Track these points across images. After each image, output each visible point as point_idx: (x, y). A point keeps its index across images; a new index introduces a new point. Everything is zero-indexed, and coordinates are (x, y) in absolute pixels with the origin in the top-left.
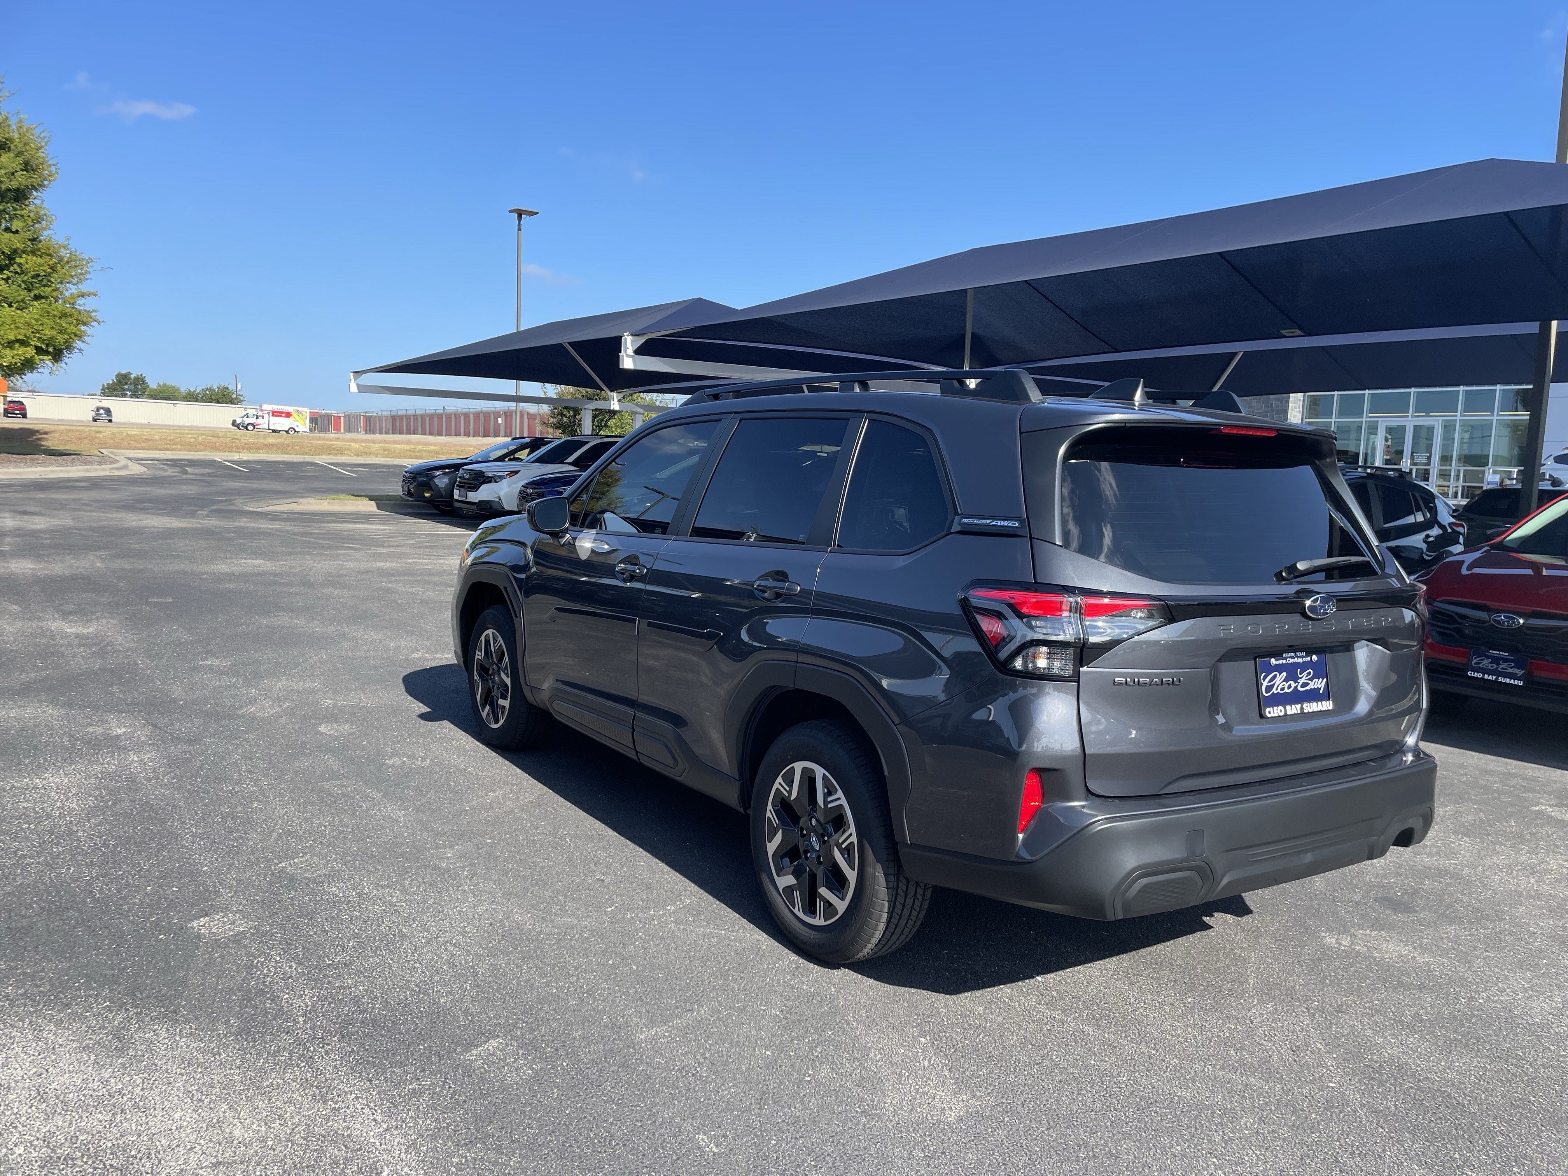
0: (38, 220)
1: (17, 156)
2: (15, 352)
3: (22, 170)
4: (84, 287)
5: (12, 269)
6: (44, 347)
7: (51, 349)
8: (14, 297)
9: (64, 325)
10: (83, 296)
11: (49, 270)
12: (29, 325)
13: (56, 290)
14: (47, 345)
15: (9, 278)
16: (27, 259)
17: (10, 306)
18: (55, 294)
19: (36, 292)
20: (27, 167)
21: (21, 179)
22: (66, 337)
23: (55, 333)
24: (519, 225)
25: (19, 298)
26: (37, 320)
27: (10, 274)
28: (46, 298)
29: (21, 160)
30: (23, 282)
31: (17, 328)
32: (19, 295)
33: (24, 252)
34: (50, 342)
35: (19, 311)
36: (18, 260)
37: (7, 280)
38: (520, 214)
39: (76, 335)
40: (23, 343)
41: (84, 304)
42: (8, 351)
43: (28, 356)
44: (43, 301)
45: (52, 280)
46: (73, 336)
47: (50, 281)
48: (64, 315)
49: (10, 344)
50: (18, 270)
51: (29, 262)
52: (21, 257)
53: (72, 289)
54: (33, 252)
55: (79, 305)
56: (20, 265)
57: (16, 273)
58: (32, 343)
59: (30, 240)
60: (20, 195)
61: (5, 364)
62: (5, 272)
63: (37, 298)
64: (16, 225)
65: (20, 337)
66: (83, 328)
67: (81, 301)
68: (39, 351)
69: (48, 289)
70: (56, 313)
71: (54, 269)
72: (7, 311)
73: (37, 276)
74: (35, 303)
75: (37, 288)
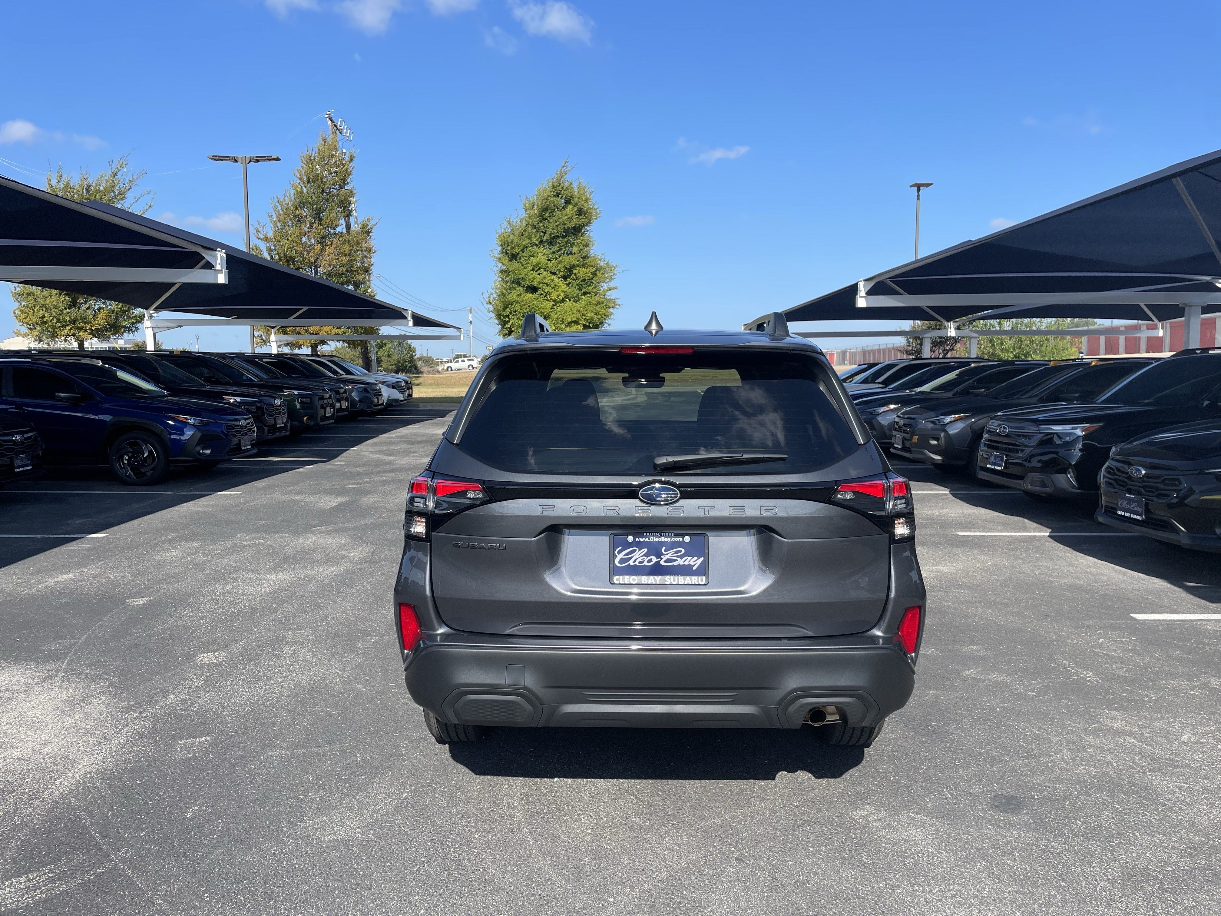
0: (587, 245)
1: (574, 206)
3: (576, 215)
4: (612, 284)
5: (571, 277)
6: (587, 324)
7: (591, 325)
8: (572, 295)
9: (599, 310)
10: (610, 290)
11: (592, 276)
12: (579, 311)
13: (595, 287)
14: (589, 323)
15: (570, 283)
16: (579, 270)
17: (570, 300)
18: (595, 290)
19: (584, 290)
20: (580, 212)
21: (576, 221)
22: (599, 317)
23: (593, 315)
24: (918, 195)
25: (575, 295)
26: (584, 308)
27: (571, 281)
28: (590, 293)
29: (576, 209)
30: (577, 284)
31: (573, 313)
32: (575, 293)
33: (578, 266)
34: (591, 321)
35: (574, 303)
36: (574, 271)
37: (568, 285)
38: (919, 187)
39: (605, 315)
40: (576, 323)
41: (610, 295)
44: (588, 295)
45: (594, 282)
46: (603, 316)
47: (592, 282)
48: (598, 303)
49: (569, 324)
50: (575, 278)
51: (580, 272)
52: (576, 269)
53: (605, 286)
54: (583, 266)
55: (608, 296)
56: (575, 274)
57: (574, 279)
58: (581, 322)
59: (582, 258)
60: (577, 230)
62: (568, 279)
63: (585, 294)
64: (575, 249)
65: (574, 319)
66: (611, 310)
67: (609, 293)
68: (585, 327)
69: (591, 288)
70: (595, 302)
71: (595, 274)
72: (568, 304)
73: (585, 280)
74: (583, 297)
75: (585, 288)
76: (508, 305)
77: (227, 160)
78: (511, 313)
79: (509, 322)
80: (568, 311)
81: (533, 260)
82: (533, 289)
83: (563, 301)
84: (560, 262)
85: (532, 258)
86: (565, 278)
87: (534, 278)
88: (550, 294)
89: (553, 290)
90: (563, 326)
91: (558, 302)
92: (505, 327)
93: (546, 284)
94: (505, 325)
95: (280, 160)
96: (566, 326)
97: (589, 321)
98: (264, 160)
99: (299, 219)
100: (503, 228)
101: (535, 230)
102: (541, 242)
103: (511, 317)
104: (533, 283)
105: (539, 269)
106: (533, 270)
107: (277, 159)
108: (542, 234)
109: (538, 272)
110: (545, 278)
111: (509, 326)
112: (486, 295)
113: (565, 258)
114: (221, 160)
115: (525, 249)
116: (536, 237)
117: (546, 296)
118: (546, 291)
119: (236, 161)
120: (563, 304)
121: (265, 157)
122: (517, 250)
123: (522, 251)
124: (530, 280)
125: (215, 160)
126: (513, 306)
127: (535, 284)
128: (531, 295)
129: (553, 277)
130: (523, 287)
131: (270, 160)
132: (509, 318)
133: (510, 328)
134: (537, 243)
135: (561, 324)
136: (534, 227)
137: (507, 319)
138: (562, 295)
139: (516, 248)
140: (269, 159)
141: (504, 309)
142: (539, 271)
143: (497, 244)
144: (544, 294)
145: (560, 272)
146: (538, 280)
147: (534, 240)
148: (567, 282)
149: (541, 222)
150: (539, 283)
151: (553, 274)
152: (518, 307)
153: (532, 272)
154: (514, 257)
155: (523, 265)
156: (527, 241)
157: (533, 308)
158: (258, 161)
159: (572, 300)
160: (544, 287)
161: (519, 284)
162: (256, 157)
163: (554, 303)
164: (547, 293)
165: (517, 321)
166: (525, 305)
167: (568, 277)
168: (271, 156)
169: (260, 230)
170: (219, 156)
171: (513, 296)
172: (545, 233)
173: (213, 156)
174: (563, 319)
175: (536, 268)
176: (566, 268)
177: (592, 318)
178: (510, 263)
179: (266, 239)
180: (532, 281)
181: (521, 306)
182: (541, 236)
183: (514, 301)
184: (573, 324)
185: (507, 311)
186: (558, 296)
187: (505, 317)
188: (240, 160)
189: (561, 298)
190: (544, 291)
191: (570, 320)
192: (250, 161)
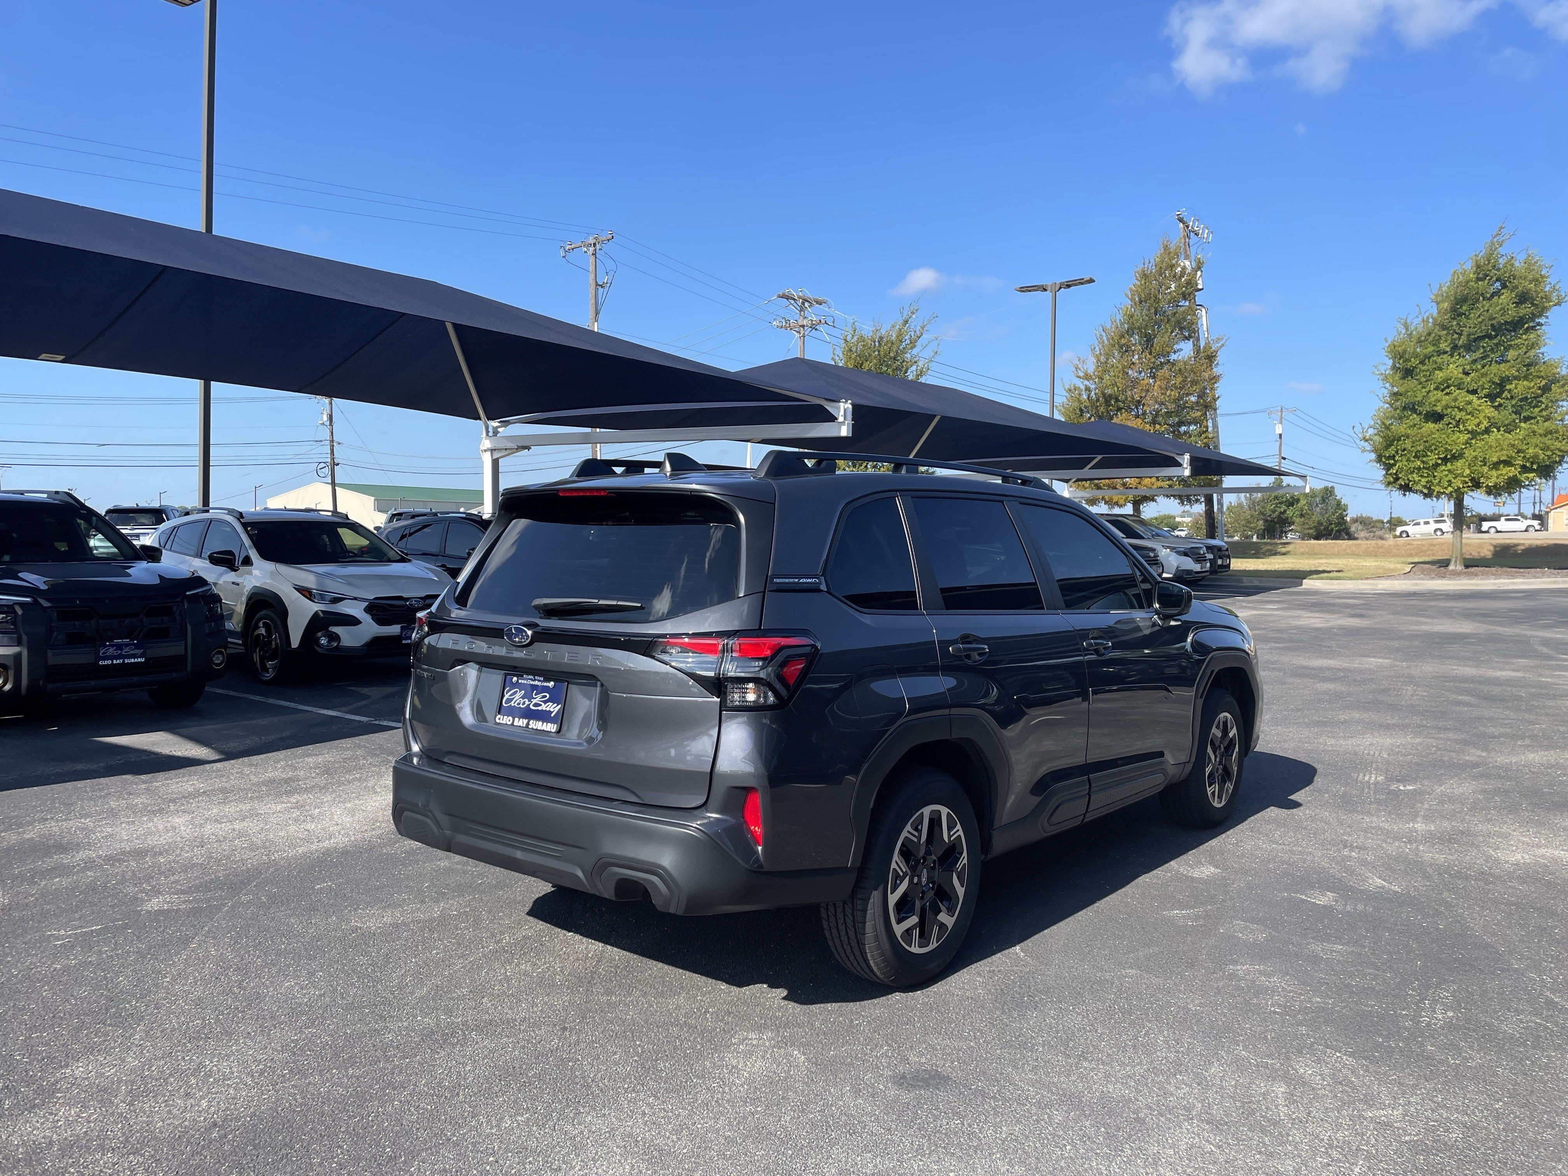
0: (1533, 346)
1: (1512, 291)
2: (1500, 472)
3: (1517, 303)
5: (1504, 396)
6: (1528, 465)
7: (1535, 467)
8: (1503, 422)
9: (1548, 442)
11: (1540, 391)
12: (1513, 446)
13: (1545, 409)
14: (1532, 463)
15: (1500, 405)
16: (1517, 385)
17: (1499, 430)
18: (1544, 413)
19: (1525, 414)
20: (1525, 299)
21: (1513, 313)
22: (1549, 453)
23: (1539, 450)
25: (1506, 422)
26: (1522, 441)
27: (1502, 401)
28: (1535, 418)
29: (1514, 294)
30: (1513, 406)
31: (1503, 450)
32: (1507, 419)
33: (1516, 378)
34: (1535, 460)
35: (1507, 435)
36: (1508, 387)
37: (1496, 408)
40: (1507, 463)
42: (1494, 473)
43: (1511, 474)
44: (1532, 421)
45: (1543, 400)
46: (1557, 452)
47: (1541, 402)
48: (1548, 433)
49: (1496, 466)
50: (1509, 396)
51: (1519, 387)
52: (1512, 384)
54: (1526, 378)
56: (1510, 391)
57: (1507, 399)
58: (1516, 462)
59: (1523, 366)
60: (1517, 326)
61: (1490, 484)
62: (1498, 399)
63: (1527, 419)
64: (1511, 354)
65: (1505, 458)
68: (1524, 469)
69: (1537, 410)
70: (1541, 432)
71: (1546, 389)
72: (1496, 435)
73: (1526, 398)
74: (1523, 425)
75: (1526, 410)
76: (1393, 441)
77: (1035, 290)
78: (1397, 452)
79: (1394, 465)
80: (1495, 446)
81: (1440, 375)
82: (1436, 417)
83: (1487, 431)
84: (1483, 375)
85: (1437, 372)
86: (1491, 397)
87: (1438, 401)
88: (1463, 423)
89: (1469, 417)
90: (1486, 469)
91: (1479, 434)
92: (1389, 472)
93: (1458, 408)
94: (1388, 470)
95: (1094, 281)
96: (1491, 469)
97: (1531, 460)
98: (1076, 285)
99: (1126, 350)
100: (1393, 333)
101: (1445, 332)
102: (1455, 348)
103: (1397, 458)
104: (1435, 408)
105: (1448, 387)
106: (1437, 389)
107: (1091, 281)
108: (1456, 336)
109: (1444, 392)
110: (1455, 400)
111: (1395, 471)
112: (1358, 429)
113: (1494, 368)
114: (1030, 291)
115: (1427, 360)
116: (1446, 341)
117: (1457, 426)
118: (1457, 418)
119: (1045, 290)
120: (1486, 436)
121: (1076, 280)
122: (1414, 362)
123: (1422, 362)
124: (1430, 403)
125: (1023, 291)
126: (1400, 443)
127: (1439, 409)
128: (1431, 425)
129: (1474, 398)
130: (1420, 414)
131: (1082, 284)
132: (1394, 459)
133: (1396, 474)
134: (1448, 349)
135: (1481, 466)
136: (1443, 327)
137: (1392, 462)
138: (1485, 424)
139: (1412, 359)
140: (1081, 282)
141: (1387, 447)
142: (1447, 390)
143: (1387, 356)
144: (1454, 423)
145: (1483, 389)
146: (1444, 403)
147: (1443, 346)
148: (1496, 404)
149: (1454, 319)
150: (1447, 407)
151: (1474, 392)
152: (1408, 444)
153: (1435, 392)
154: (1408, 373)
155: (1421, 383)
156: (1431, 349)
157: (1433, 444)
158: (1069, 286)
159: (1502, 429)
160: (1453, 413)
161: (1414, 410)
162: (1067, 282)
163: (1469, 436)
164: (1459, 421)
165: (1406, 463)
166: (1419, 440)
167: (1499, 395)
168: (1083, 279)
169: (1080, 366)
170: (1027, 287)
171: (1400, 429)
172: (1460, 335)
173: (1021, 288)
174: (1485, 458)
175: (1444, 386)
176: (1494, 383)
177: (1536, 456)
178: (1401, 381)
179: (1087, 377)
180: (1435, 405)
181: (1413, 442)
182: (1455, 339)
183: (1402, 436)
184: (1502, 466)
185: (1391, 451)
186: (1478, 425)
187: (1389, 458)
188: (1049, 288)
189: (1483, 427)
190: (1453, 419)
191: (1495, 459)
192: (1060, 288)
